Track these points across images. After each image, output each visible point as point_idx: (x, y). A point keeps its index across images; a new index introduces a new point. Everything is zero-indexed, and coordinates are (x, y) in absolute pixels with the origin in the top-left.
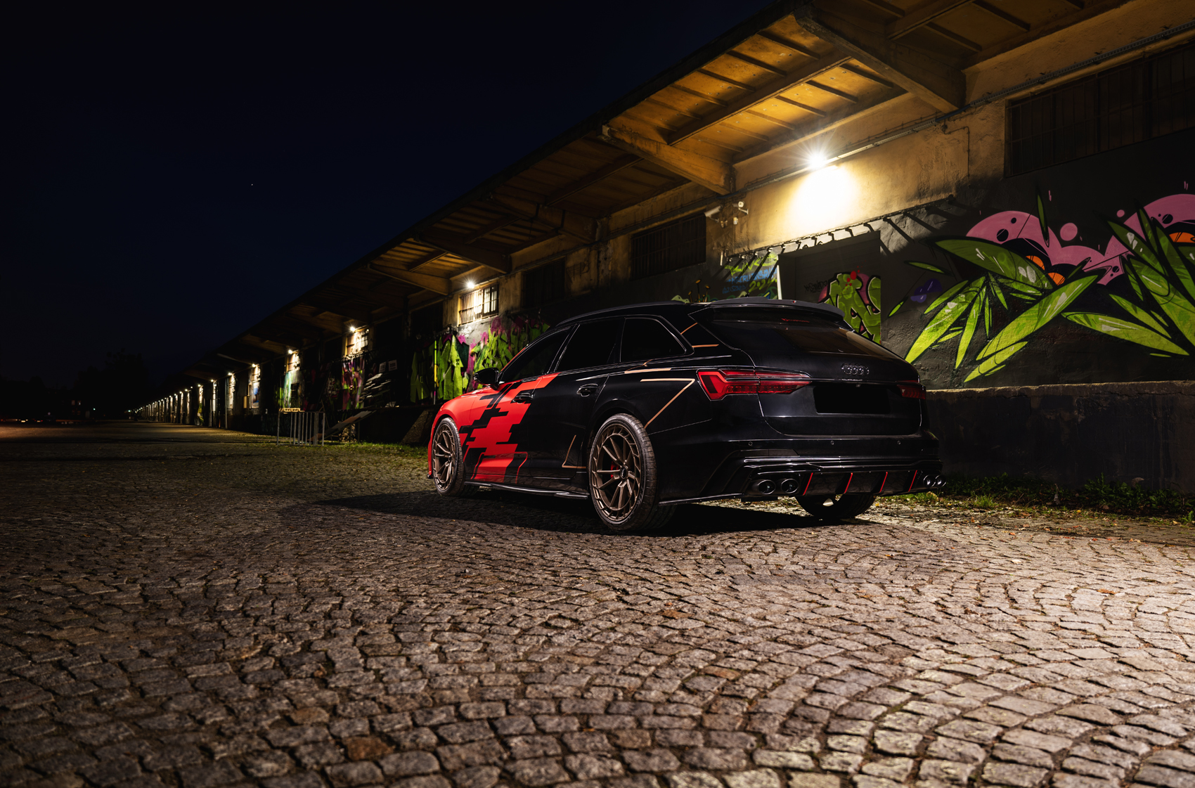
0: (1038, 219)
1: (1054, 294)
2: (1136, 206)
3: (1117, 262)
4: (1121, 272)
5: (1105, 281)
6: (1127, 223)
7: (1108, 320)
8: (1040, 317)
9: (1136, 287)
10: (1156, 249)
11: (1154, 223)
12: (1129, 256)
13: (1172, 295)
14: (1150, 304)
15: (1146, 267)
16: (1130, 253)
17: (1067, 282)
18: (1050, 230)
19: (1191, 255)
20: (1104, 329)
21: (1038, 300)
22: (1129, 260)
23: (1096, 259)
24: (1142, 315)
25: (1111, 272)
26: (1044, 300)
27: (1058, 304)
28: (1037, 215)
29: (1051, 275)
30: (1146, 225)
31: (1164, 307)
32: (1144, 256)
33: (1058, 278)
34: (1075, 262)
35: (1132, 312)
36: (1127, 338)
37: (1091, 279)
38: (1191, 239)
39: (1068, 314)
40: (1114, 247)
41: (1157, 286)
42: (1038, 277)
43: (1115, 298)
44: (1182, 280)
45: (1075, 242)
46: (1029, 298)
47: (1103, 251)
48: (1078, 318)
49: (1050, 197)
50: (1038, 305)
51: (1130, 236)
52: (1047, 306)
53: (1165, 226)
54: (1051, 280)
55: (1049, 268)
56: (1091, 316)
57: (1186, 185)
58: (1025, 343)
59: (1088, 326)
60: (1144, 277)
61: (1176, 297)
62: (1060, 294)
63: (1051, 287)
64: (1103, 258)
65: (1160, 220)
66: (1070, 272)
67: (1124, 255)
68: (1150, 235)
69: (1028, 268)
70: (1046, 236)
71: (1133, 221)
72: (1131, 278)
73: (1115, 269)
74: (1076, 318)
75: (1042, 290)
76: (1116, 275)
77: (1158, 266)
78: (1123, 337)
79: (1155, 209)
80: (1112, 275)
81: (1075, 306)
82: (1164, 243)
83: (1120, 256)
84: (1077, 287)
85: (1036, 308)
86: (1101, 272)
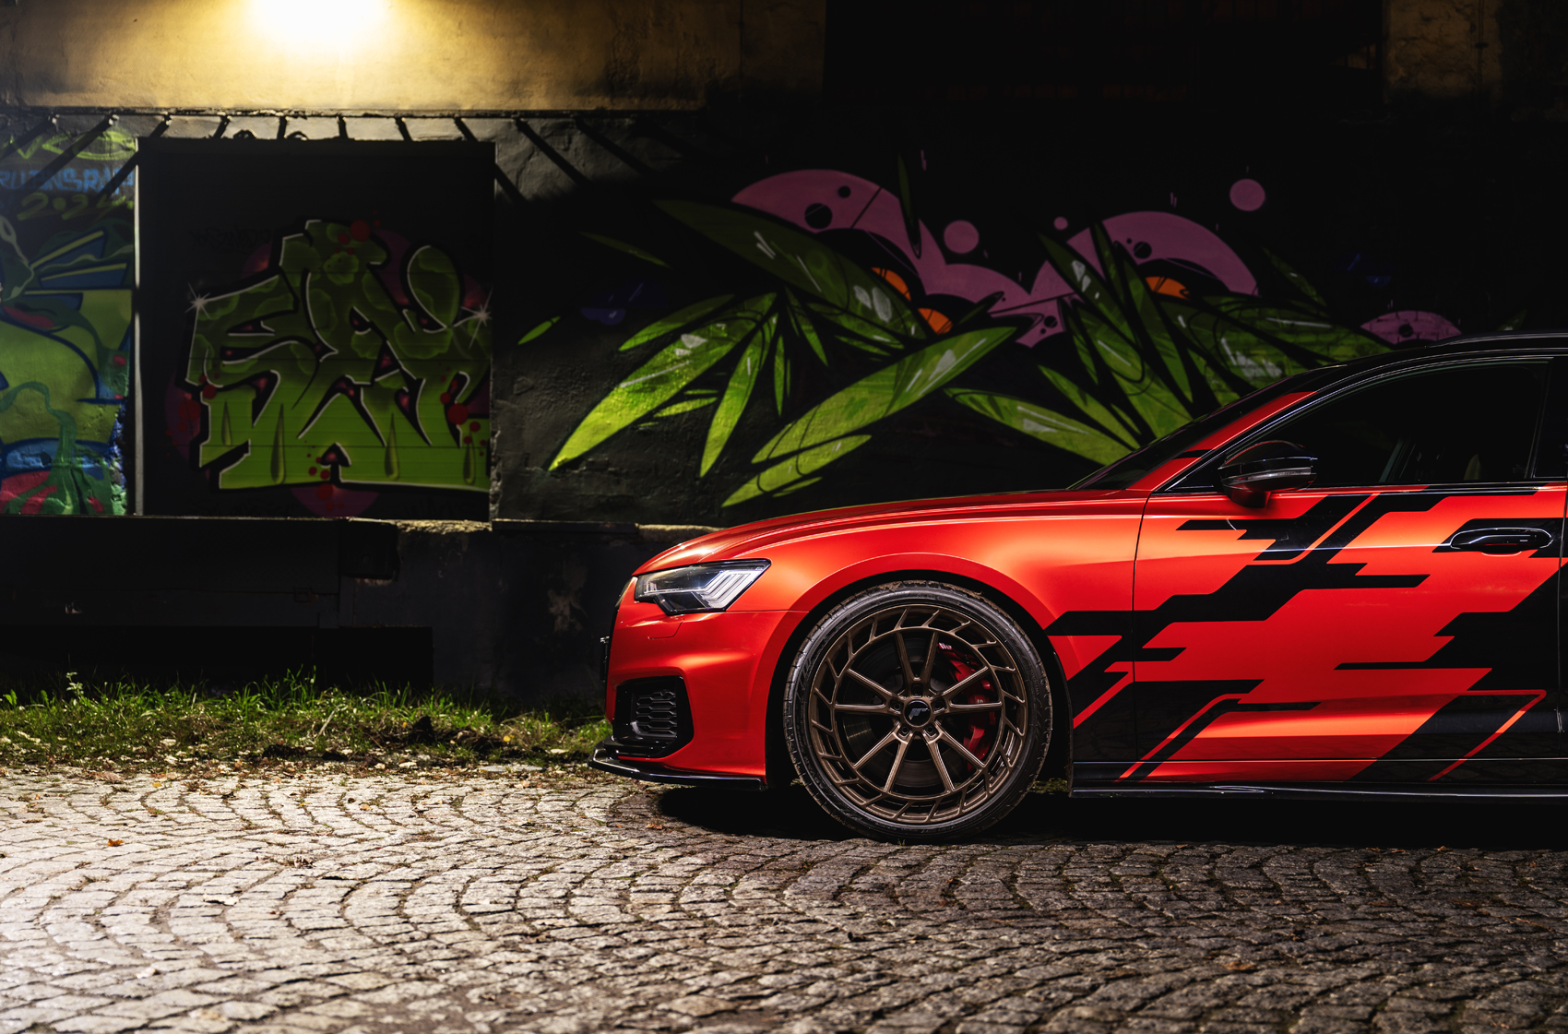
0: (895, 200)
1: (929, 350)
2: (1090, 218)
3: (1052, 309)
4: (1059, 329)
5: (1030, 339)
6: (1074, 242)
7: (1035, 412)
8: (899, 389)
9: (1087, 360)
10: (1122, 297)
11: (1118, 251)
12: (1074, 302)
13: (1147, 381)
14: (1110, 393)
15: (1105, 327)
16: (1076, 296)
17: (957, 330)
18: (923, 229)
19: (1180, 319)
20: (1028, 427)
21: (893, 357)
22: (1075, 308)
23: (1014, 297)
24: (1095, 410)
25: (1041, 326)
26: (908, 360)
27: (938, 370)
28: (896, 191)
29: (925, 312)
30: (1107, 253)
31: (1134, 401)
32: (1102, 307)
33: (938, 321)
34: (975, 297)
35: (1079, 403)
36: (1069, 448)
37: (1002, 333)
38: (1181, 292)
39: (956, 391)
40: (1048, 282)
41: (1124, 363)
42: (897, 313)
43: (1048, 373)
44: (1165, 359)
45: (972, 258)
46: (875, 350)
47: (1027, 285)
48: (978, 401)
49: (924, 163)
50: (895, 367)
51: (1078, 269)
52: (915, 370)
53: (1139, 261)
54: (923, 324)
55: (918, 298)
56: (1003, 402)
57: (1173, 200)
58: (866, 438)
59: (997, 417)
60: (1100, 344)
61: (1154, 386)
62: (942, 352)
63: (923, 336)
64: (1027, 298)
65: (1130, 248)
66: (964, 316)
67: (1066, 299)
68: (1113, 272)
69: (875, 291)
70: (915, 238)
71: (1082, 241)
72: (1078, 342)
73: (1050, 321)
74: (973, 400)
75: (903, 337)
76: (1050, 332)
77: (1125, 329)
78: (1062, 444)
79: (1122, 228)
80: (1043, 331)
81: (971, 376)
82: (1137, 290)
83: (1060, 299)
84: (976, 344)
85: (890, 373)
86: (1023, 323)
